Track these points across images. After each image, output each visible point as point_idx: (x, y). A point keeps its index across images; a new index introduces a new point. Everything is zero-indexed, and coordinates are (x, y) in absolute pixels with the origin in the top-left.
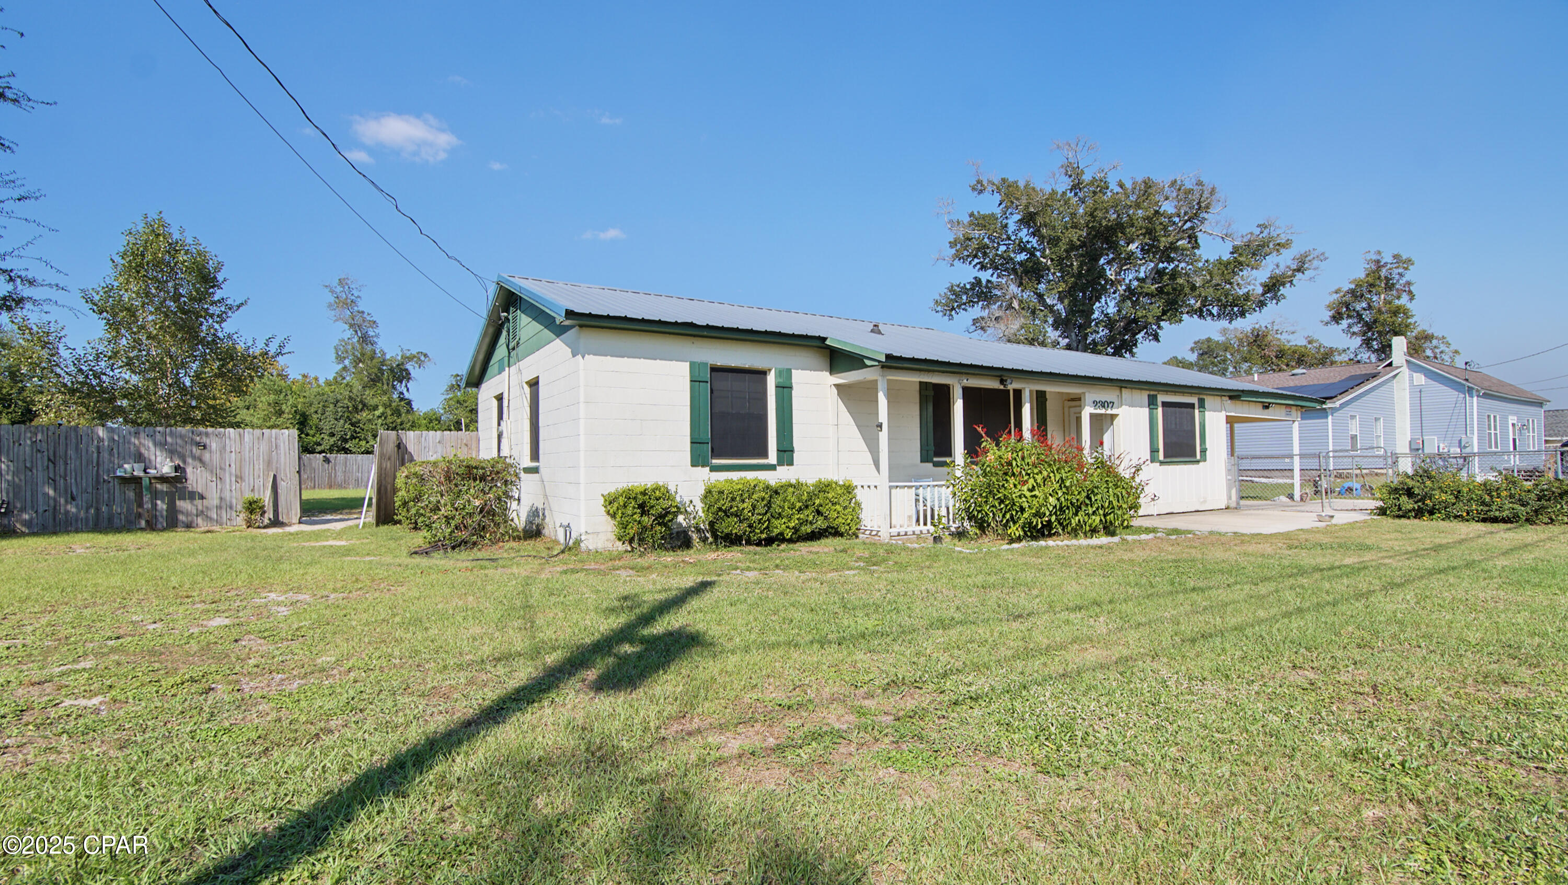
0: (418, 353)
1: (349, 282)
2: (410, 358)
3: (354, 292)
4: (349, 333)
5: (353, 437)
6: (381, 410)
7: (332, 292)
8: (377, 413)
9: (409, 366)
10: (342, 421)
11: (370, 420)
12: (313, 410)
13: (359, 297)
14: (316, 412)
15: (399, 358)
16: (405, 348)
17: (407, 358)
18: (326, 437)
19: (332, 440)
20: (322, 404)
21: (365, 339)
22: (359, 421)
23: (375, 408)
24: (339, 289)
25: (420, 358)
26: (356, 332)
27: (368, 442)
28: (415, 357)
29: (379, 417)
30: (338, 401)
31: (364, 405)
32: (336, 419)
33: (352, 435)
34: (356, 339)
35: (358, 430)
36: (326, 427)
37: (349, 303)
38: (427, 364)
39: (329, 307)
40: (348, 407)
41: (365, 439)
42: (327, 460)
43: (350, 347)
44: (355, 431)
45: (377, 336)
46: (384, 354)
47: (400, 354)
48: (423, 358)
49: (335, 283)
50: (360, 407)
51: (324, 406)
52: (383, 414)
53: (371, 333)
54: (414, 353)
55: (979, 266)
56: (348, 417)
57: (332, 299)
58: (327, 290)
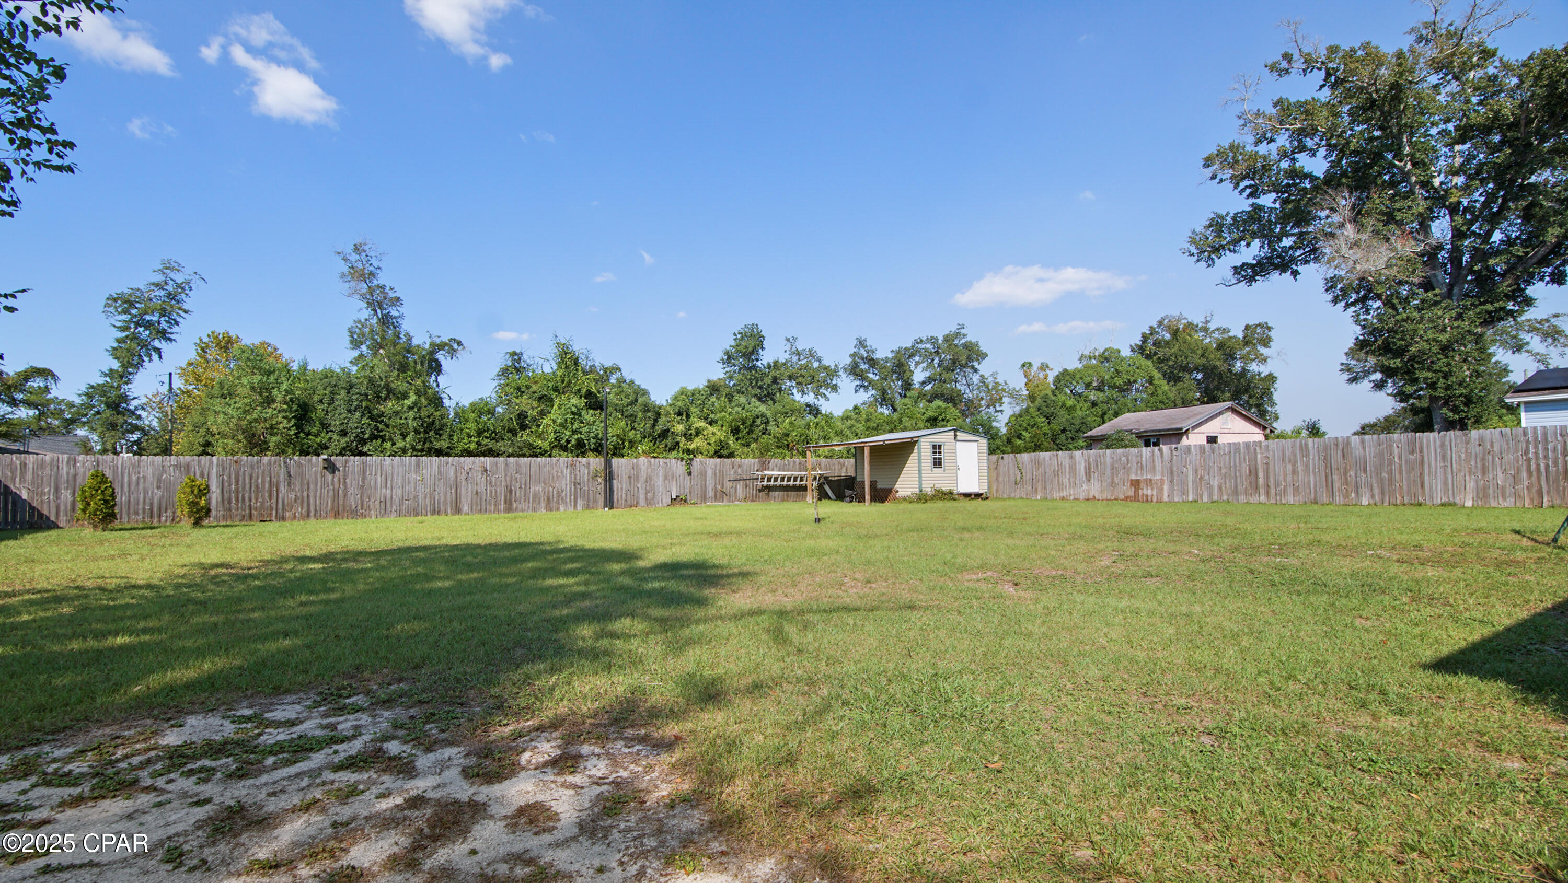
0: (451, 340)
1: (366, 248)
2: (442, 346)
3: (373, 261)
4: (366, 313)
5: (373, 437)
6: (413, 398)
7: (345, 259)
8: (408, 402)
9: (440, 356)
10: (358, 414)
11: (397, 413)
12: (316, 398)
13: (379, 268)
14: (321, 401)
15: (427, 346)
16: (435, 334)
17: (438, 345)
18: (335, 437)
19: (343, 441)
20: (329, 389)
21: (386, 320)
22: (382, 415)
23: (405, 396)
24: (354, 257)
25: (452, 347)
26: (376, 311)
27: (394, 444)
28: (446, 344)
29: (410, 408)
30: (351, 386)
31: (390, 391)
32: (349, 411)
33: (372, 434)
34: (374, 321)
35: (381, 426)
36: (335, 423)
37: (366, 276)
38: (461, 354)
39: (342, 277)
40: (366, 395)
41: (391, 439)
42: (330, 467)
43: (367, 330)
44: (377, 429)
45: (402, 316)
46: (410, 339)
47: (428, 341)
48: (455, 346)
49: (349, 248)
50: (384, 394)
51: (331, 393)
52: (415, 404)
53: (394, 313)
54: (445, 339)
55: (1248, 191)
56: (367, 407)
57: (346, 269)
58: (339, 258)
